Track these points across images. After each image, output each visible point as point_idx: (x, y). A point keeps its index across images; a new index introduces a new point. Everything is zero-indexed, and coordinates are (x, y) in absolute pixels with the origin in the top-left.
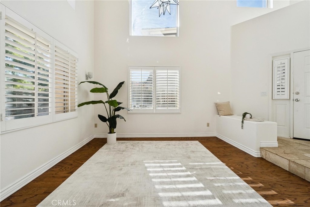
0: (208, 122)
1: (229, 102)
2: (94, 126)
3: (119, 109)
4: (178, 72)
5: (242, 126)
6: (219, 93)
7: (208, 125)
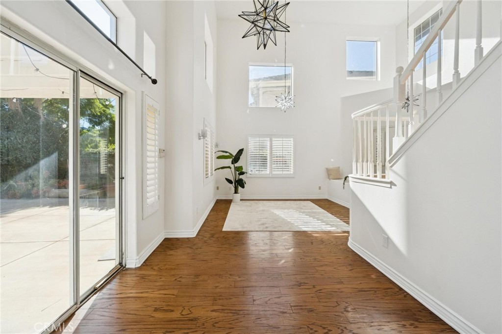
0: (320, 186)
1: (339, 167)
2: (216, 188)
3: (242, 173)
4: (292, 140)
5: (344, 187)
6: (332, 160)
7: (320, 188)
